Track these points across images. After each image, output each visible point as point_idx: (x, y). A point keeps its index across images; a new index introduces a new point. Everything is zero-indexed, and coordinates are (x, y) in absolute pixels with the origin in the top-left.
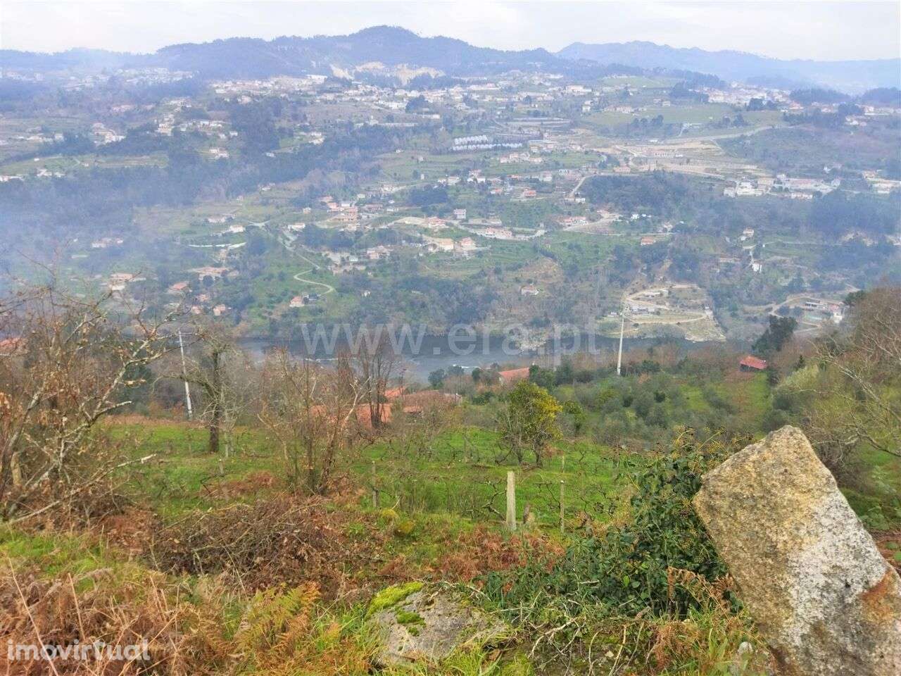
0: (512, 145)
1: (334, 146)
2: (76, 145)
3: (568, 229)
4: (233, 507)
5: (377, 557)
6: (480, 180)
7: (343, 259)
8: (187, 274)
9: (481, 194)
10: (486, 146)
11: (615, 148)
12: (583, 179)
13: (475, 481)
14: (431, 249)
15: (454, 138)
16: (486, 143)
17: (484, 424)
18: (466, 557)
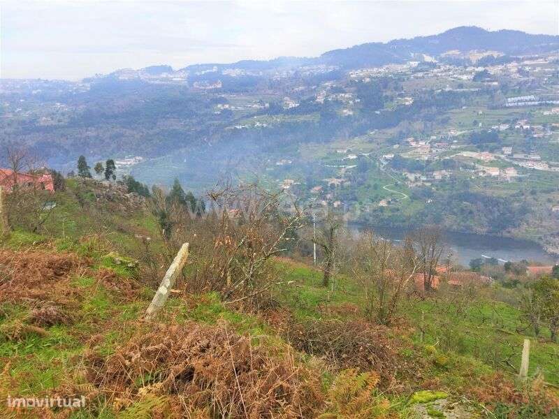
0: (554, 102)
1: (419, 105)
2: (275, 109)
4: (333, 321)
5: (419, 375)
6: (525, 127)
7: (416, 178)
8: (322, 182)
9: (525, 136)
10: (533, 103)
13: (498, 341)
14: (481, 174)
15: (507, 98)
16: (534, 101)
17: (511, 303)
18: (484, 392)
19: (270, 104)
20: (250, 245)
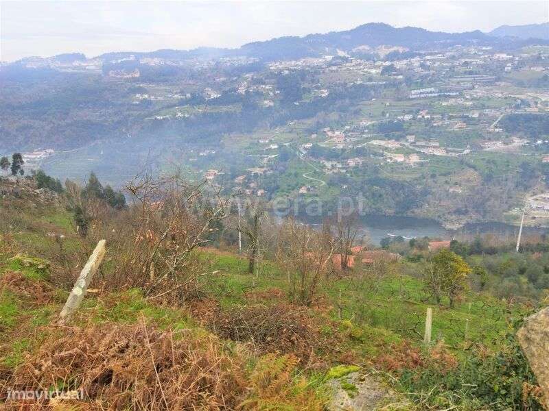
0: (451, 94)
1: (335, 97)
2: (196, 100)
3: (488, 149)
4: (257, 306)
5: (337, 349)
6: (426, 117)
7: (332, 166)
8: (246, 172)
9: (426, 126)
10: (433, 95)
11: (528, 95)
12: (502, 116)
13: (406, 311)
14: (389, 160)
15: (411, 90)
16: (434, 92)
17: (415, 276)
18: (394, 359)
19: (191, 94)
20: (173, 238)
